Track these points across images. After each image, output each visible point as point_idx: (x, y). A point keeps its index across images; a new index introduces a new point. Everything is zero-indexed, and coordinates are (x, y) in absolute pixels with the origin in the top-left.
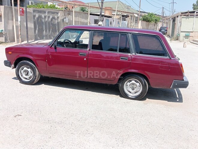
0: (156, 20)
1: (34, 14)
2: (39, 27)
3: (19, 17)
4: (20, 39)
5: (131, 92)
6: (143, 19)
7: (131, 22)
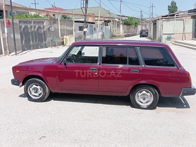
0: (136, 23)
1: (20, 25)
2: (26, 38)
3: (6, 29)
4: (8, 51)
5: (142, 103)
6: (124, 23)
7: (113, 27)
